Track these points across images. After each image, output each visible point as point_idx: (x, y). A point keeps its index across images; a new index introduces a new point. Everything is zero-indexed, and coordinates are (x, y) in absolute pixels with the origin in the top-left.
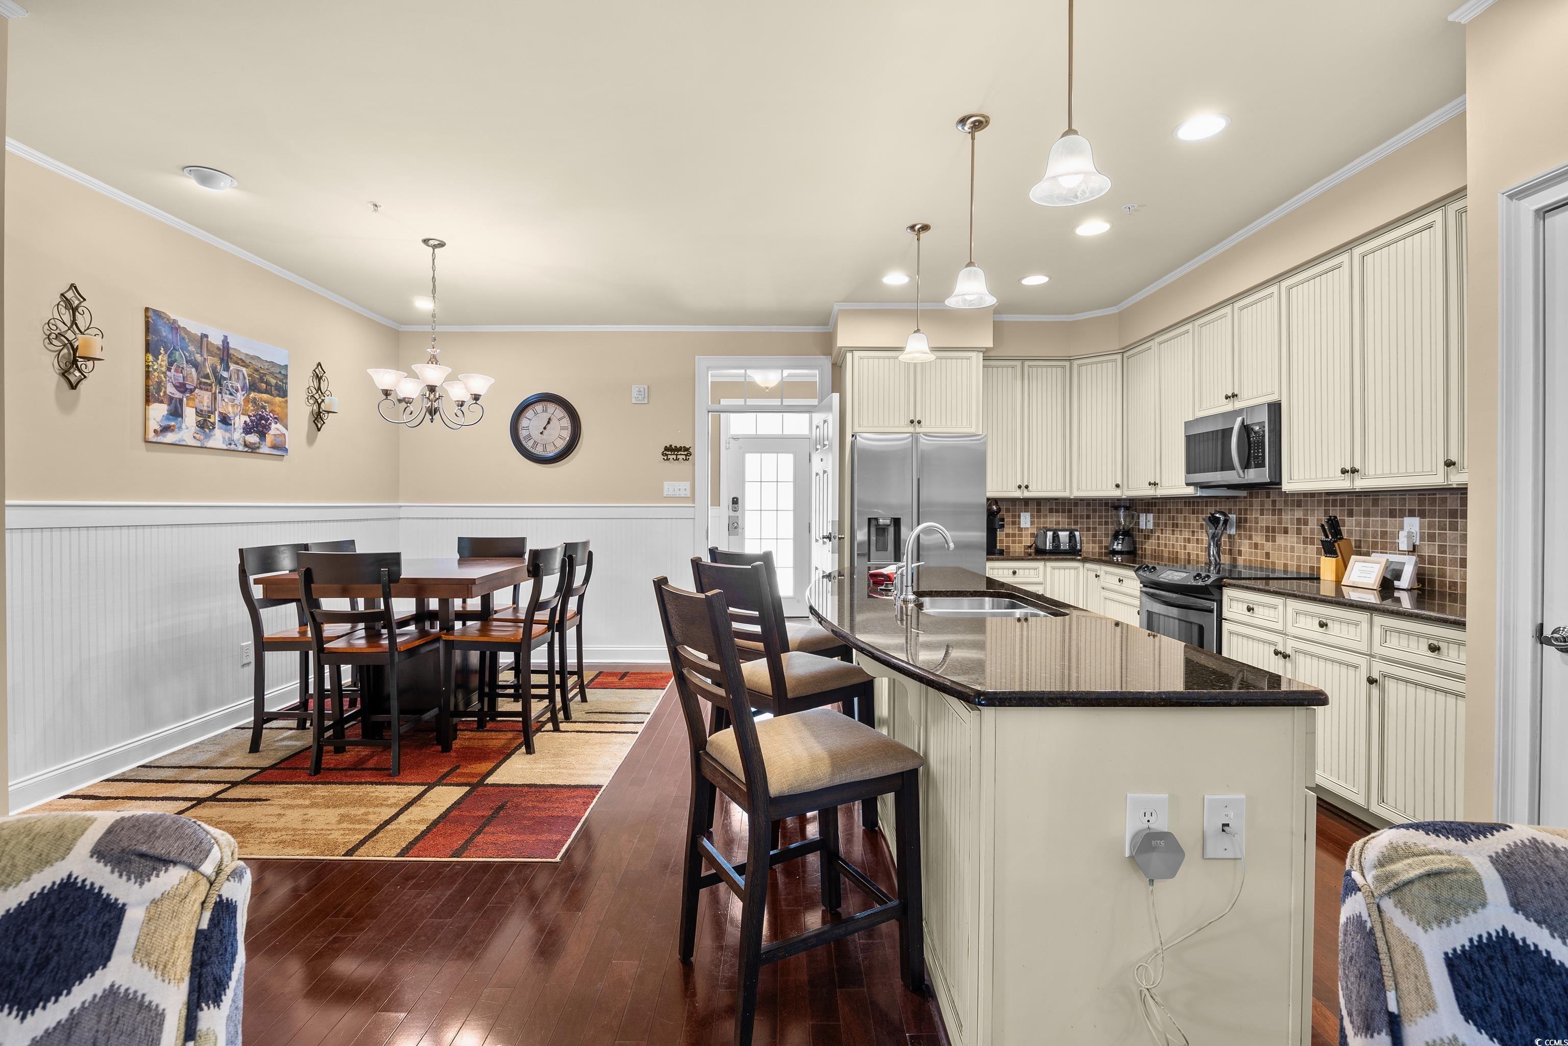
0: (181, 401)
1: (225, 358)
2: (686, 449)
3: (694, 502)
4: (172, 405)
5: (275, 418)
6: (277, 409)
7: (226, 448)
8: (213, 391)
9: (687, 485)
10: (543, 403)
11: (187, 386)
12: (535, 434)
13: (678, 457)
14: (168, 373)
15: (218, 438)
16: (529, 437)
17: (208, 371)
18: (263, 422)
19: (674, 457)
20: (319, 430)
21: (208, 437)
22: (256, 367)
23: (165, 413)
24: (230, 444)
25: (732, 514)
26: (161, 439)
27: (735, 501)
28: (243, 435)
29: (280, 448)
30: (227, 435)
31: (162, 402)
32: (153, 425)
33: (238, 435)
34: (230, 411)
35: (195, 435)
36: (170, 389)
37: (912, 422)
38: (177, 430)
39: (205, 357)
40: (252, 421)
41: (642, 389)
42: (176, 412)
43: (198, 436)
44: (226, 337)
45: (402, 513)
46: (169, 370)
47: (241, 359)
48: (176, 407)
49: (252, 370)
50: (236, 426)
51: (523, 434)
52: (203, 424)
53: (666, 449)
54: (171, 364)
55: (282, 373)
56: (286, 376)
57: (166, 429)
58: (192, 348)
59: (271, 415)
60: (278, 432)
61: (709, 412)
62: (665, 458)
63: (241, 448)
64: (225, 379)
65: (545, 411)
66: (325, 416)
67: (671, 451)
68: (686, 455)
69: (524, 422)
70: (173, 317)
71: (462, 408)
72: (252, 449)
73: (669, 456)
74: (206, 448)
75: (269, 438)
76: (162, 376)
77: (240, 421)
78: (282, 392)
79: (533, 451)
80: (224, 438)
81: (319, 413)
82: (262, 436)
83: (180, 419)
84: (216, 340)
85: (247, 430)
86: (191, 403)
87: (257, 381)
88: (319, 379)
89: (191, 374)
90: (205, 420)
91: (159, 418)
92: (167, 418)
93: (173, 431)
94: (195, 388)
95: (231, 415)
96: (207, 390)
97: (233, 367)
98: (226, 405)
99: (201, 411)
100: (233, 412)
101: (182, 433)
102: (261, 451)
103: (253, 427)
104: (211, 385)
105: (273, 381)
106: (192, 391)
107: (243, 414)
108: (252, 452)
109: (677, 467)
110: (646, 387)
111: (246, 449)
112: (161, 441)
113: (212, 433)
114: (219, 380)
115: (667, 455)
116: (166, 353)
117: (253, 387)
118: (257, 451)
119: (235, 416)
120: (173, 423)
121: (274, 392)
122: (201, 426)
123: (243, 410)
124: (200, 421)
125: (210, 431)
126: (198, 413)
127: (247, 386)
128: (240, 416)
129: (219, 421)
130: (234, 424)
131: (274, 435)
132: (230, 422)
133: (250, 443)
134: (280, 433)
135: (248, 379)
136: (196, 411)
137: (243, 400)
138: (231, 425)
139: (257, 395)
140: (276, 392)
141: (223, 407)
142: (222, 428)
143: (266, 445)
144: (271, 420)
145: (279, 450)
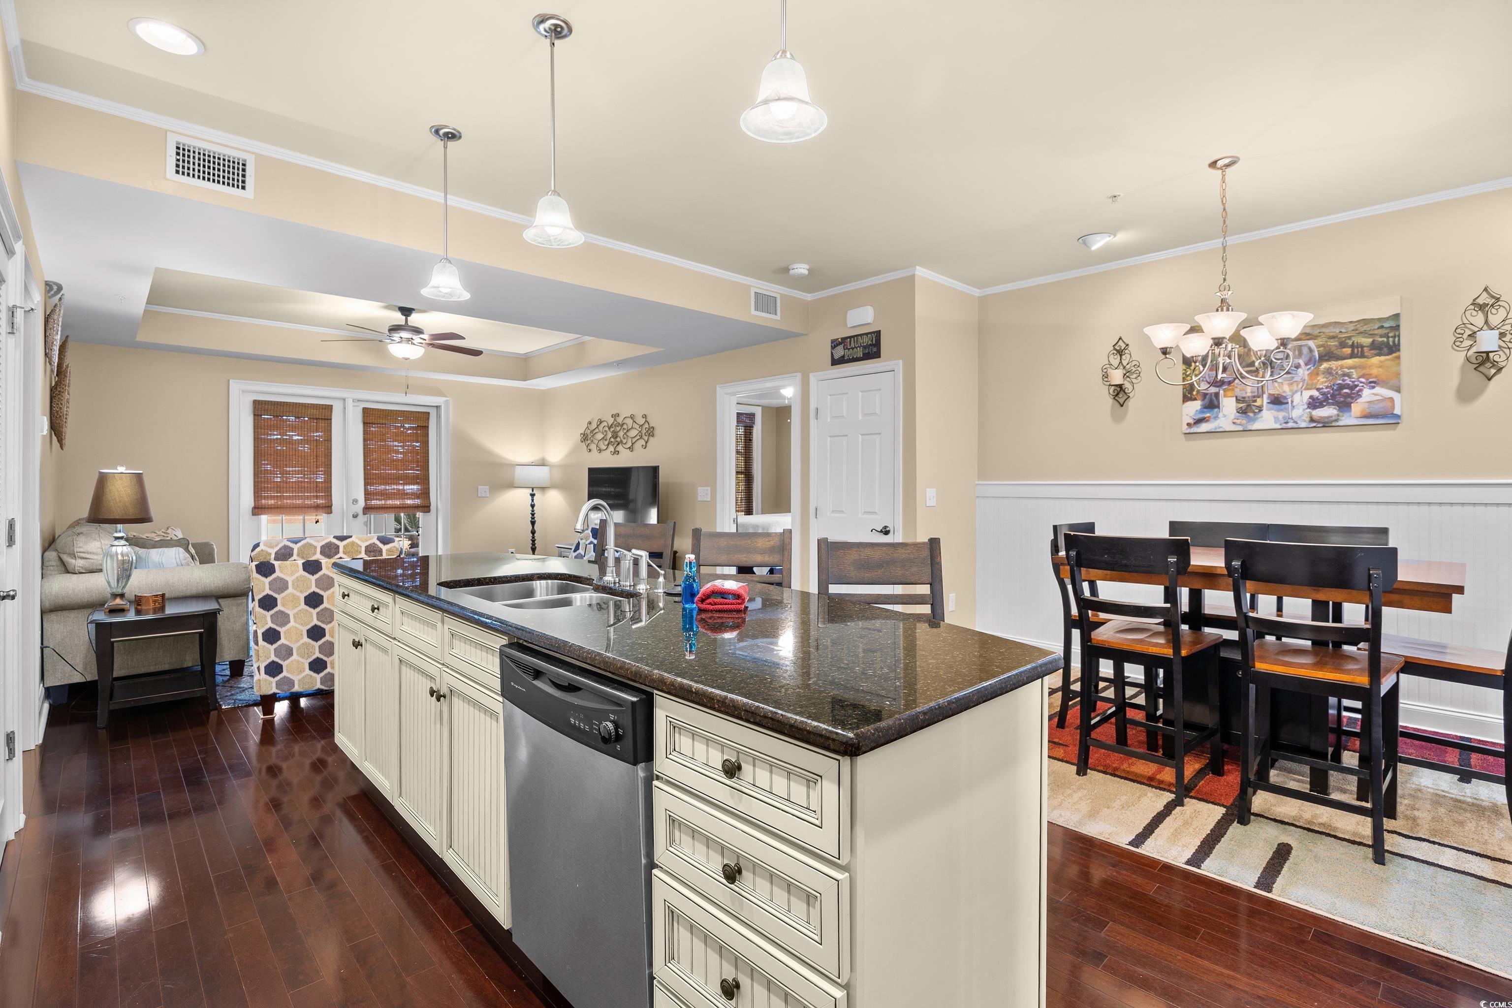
0: (1217, 395)
4: (1206, 400)
5: (1371, 382)
6: (1375, 371)
7: (1279, 427)
8: (1261, 376)
15: (1268, 418)
18: (1346, 391)
20: (1488, 379)
21: (1252, 420)
22: (1331, 334)
23: (1199, 407)
24: (1286, 423)
26: (1195, 429)
28: (1309, 410)
29: (1380, 415)
30: (1281, 415)
31: (1195, 399)
32: (1188, 420)
33: (1299, 411)
34: (1285, 390)
35: (1235, 421)
38: (1212, 420)
40: (1323, 394)
42: (1212, 405)
43: (1238, 421)
47: (1306, 333)
48: (1211, 402)
50: (1295, 404)
52: (1246, 409)
55: (1389, 326)
56: (1397, 329)
57: (1199, 421)
59: (1362, 380)
60: (1379, 398)
63: (1304, 425)
72: (1323, 424)
74: (1250, 430)
75: (1357, 408)
77: (1300, 399)
78: (1389, 348)
80: (1276, 418)
82: (1344, 406)
83: (1216, 410)
85: (1314, 404)
86: (1229, 394)
87: (1334, 348)
88: (1487, 309)
90: (1249, 406)
91: (1192, 414)
92: (1201, 411)
93: (1208, 421)
95: (1288, 394)
98: (1279, 386)
99: (1244, 398)
100: (1290, 390)
101: (1218, 421)
102: (1340, 423)
103: (1327, 399)
105: (1370, 340)
106: (1231, 382)
107: (1306, 389)
108: (1324, 426)
111: (1314, 425)
112: (1195, 431)
113: (1258, 416)
117: (1326, 357)
118: (1333, 424)
119: (1294, 393)
120: (1208, 415)
121: (1369, 353)
122: (1243, 412)
123: (1307, 385)
124: (1241, 407)
125: (1255, 415)
126: (1239, 400)
127: (1315, 359)
128: (1302, 392)
129: (1268, 403)
130: (1292, 402)
131: (1368, 402)
132: (1285, 401)
133: (1321, 417)
134: (1381, 398)
135: (1318, 351)
136: (1237, 399)
137: (1308, 375)
138: (1288, 403)
139: (1333, 364)
140: (1372, 351)
141: (1275, 388)
142: (1272, 409)
143: (1350, 416)
144: (1363, 386)
145: (1378, 418)
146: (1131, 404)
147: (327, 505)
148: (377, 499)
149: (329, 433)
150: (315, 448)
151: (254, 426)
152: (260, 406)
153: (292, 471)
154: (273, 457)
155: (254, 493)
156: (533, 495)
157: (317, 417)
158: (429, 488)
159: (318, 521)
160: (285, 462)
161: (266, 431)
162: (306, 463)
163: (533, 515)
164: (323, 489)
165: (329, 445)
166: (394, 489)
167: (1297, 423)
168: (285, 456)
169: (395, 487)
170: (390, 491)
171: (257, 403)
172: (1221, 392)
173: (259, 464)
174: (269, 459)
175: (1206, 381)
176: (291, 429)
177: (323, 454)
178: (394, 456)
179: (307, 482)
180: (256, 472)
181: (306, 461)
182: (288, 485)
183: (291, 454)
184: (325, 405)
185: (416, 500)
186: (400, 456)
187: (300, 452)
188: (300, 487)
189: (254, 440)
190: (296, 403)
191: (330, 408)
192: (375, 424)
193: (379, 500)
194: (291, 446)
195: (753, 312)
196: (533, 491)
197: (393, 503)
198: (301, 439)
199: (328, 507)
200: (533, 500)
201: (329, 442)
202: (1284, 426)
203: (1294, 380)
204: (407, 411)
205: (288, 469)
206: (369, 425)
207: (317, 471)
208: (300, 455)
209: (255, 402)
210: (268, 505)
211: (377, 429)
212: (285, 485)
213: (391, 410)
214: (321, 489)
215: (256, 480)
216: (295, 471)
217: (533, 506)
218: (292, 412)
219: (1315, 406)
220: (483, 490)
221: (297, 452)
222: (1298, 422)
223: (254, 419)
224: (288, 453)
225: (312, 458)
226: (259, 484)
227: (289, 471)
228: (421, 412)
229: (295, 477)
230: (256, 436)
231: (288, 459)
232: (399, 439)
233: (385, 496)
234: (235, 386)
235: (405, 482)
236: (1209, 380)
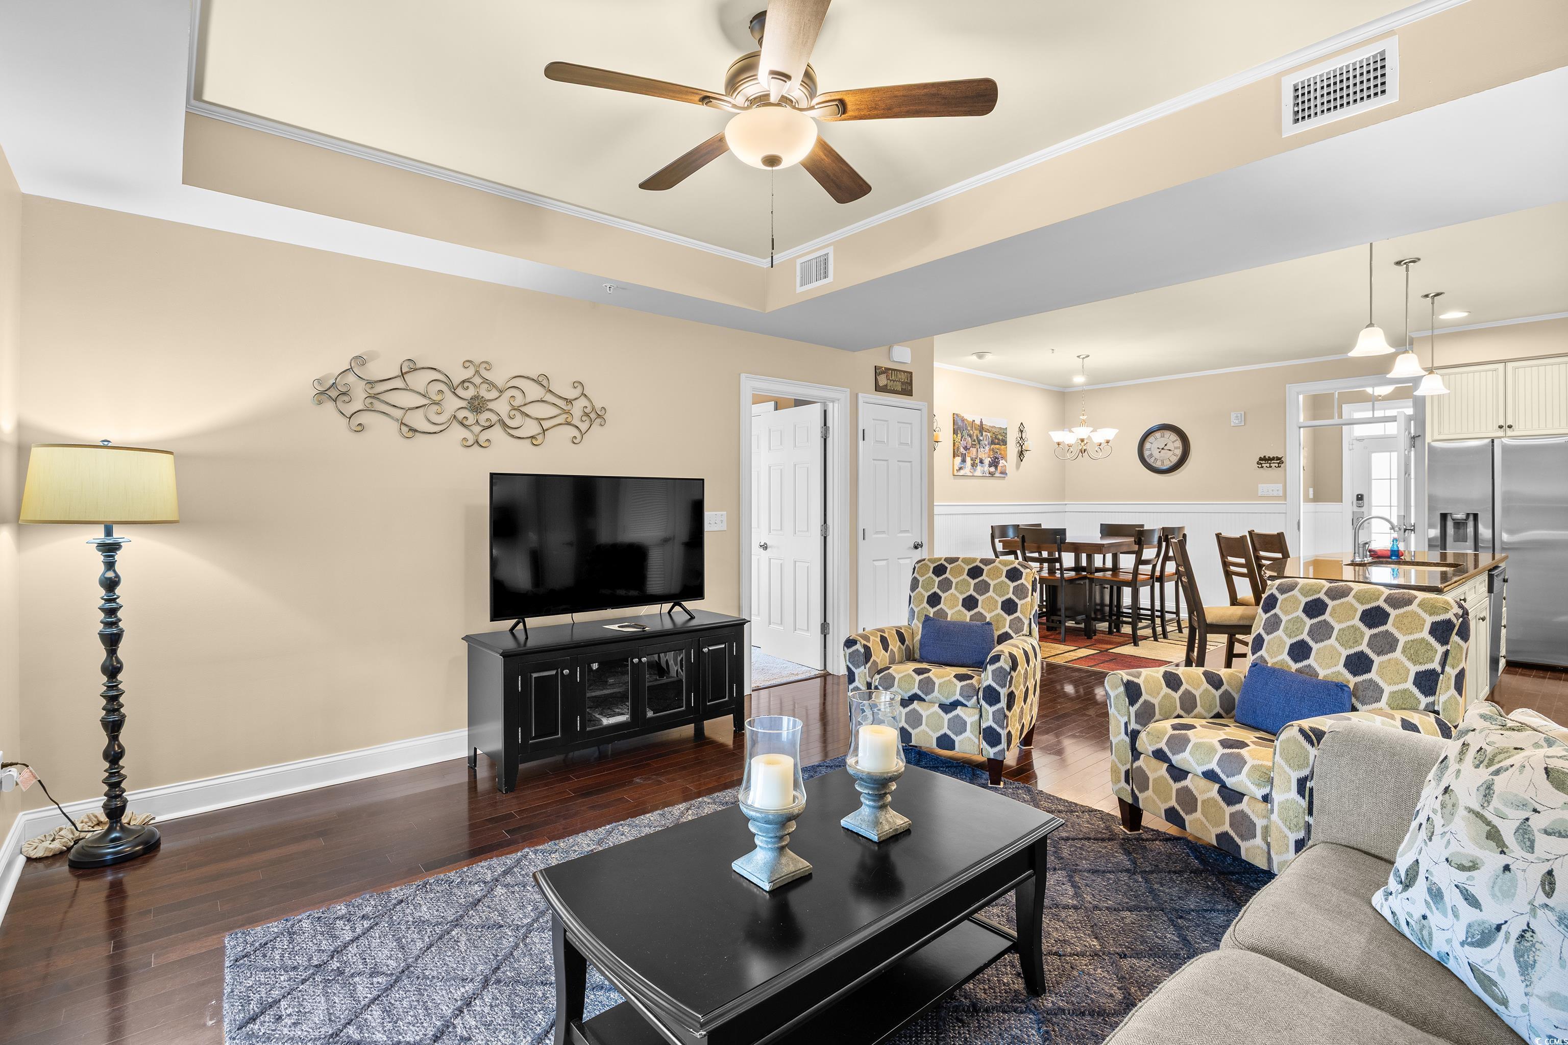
0: (966, 454)
1: (982, 430)
2: (1278, 459)
3: (1285, 500)
4: (963, 457)
6: (1003, 452)
9: (1280, 486)
10: (1161, 431)
11: (968, 447)
12: (1156, 453)
13: (1271, 465)
15: (979, 471)
16: (1151, 456)
17: (975, 438)
19: (1268, 465)
20: (1022, 461)
22: (994, 432)
23: (960, 461)
25: (1356, 509)
27: (1360, 498)
29: (1004, 473)
32: (956, 468)
33: (986, 468)
36: (962, 450)
37: (1501, 427)
41: (1239, 415)
42: (964, 461)
44: (982, 420)
45: (1067, 508)
46: (961, 441)
47: (988, 429)
49: (992, 434)
51: (1146, 454)
53: (1261, 459)
54: (962, 438)
55: (1004, 432)
56: (1006, 434)
61: (1300, 428)
62: (1260, 466)
64: (982, 441)
65: (1163, 436)
66: (1024, 453)
67: (1265, 461)
68: (1278, 463)
69: (1147, 445)
70: (963, 415)
71: (1100, 447)
72: (992, 474)
73: (1263, 465)
76: (959, 444)
78: (1004, 443)
79: (1154, 465)
81: (1022, 451)
84: (978, 422)
88: (1022, 431)
89: (969, 441)
91: (958, 464)
94: (971, 447)
97: (984, 433)
105: (1001, 438)
106: (969, 449)
109: (1272, 473)
110: (1243, 413)
114: (979, 441)
115: (1261, 464)
116: (960, 433)
117: (993, 443)
121: (1001, 443)
129: (979, 462)
156: (110, 549)
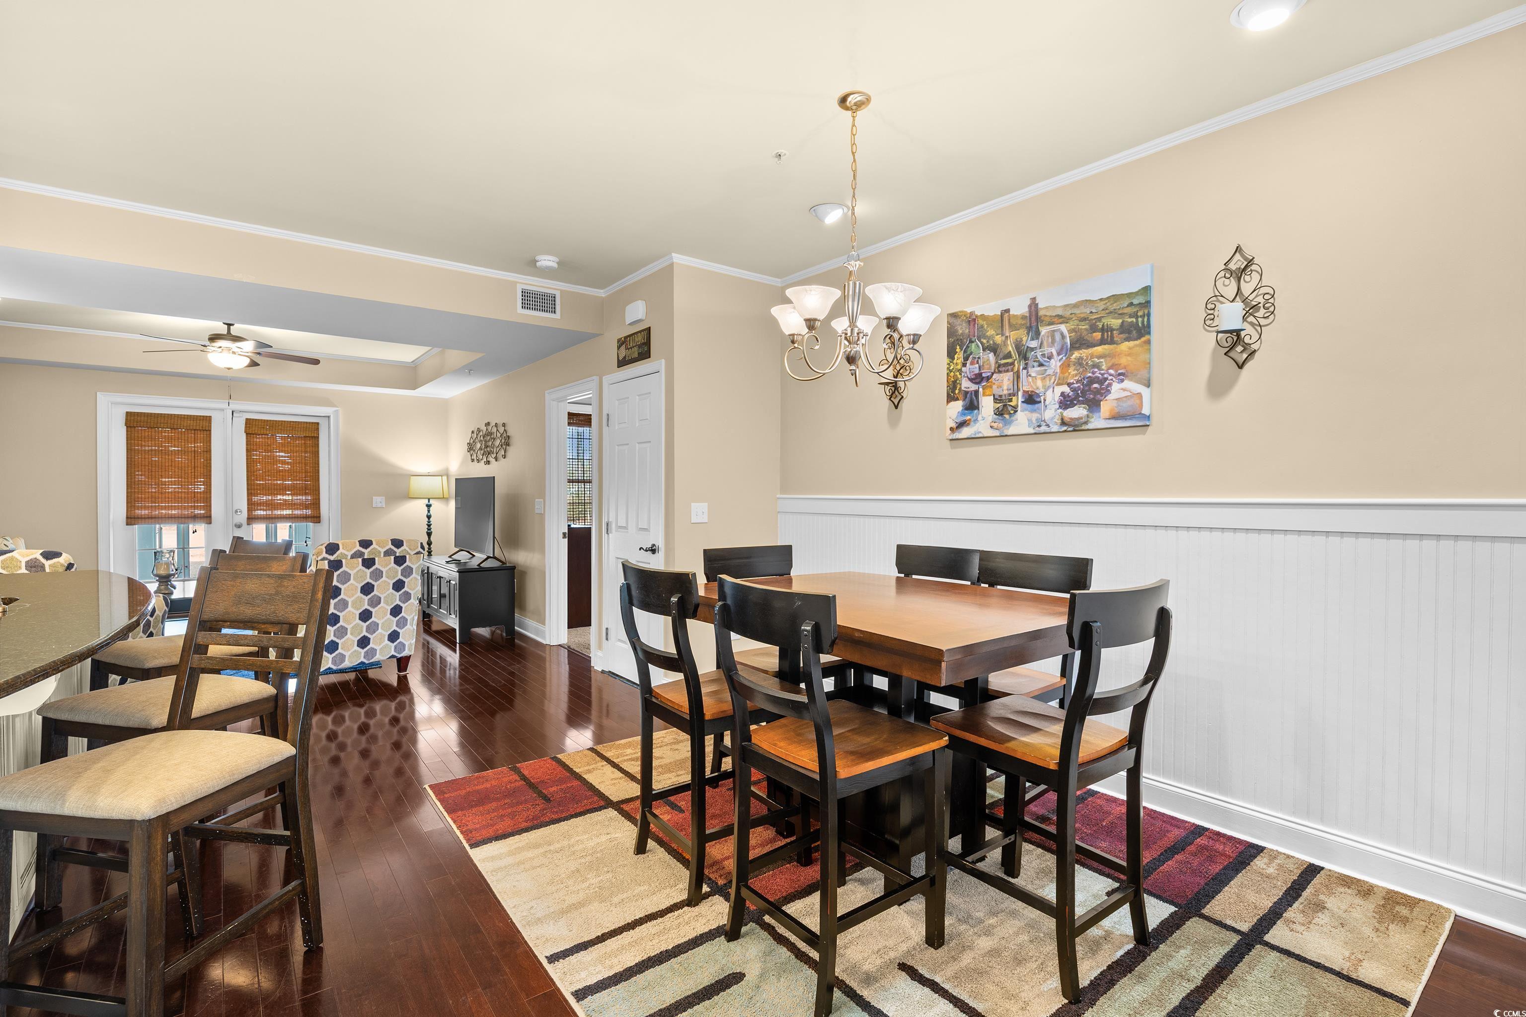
0: (976, 393)
1: (1034, 324)
4: (967, 400)
5: (1120, 374)
7: (1032, 431)
8: (1016, 369)
11: (984, 375)
14: (964, 369)
15: (1022, 421)
17: (1010, 348)
18: (1096, 385)
20: (1241, 365)
21: (1007, 423)
22: (1082, 316)
23: (961, 408)
24: (1039, 426)
26: (957, 435)
28: (1060, 410)
29: (1128, 416)
30: (1035, 416)
31: (957, 399)
32: (951, 423)
33: (1051, 412)
34: (1038, 385)
35: (993, 424)
38: (972, 423)
39: (1007, 334)
40: (1074, 390)
42: (972, 405)
43: (995, 425)
44: (1034, 299)
46: (964, 365)
47: (1058, 316)
48: (971, 402)
49: (1076, 322)
50: (1047, 402)
52: (1002, 410)
54: (966, 359)
55: (1135, 303)
56: (1148, 305)
57: (961, 425)
58: (991, 332)
59: (1111, 371)
60: (1128, 394)
63: (1055, 428)
64: (1032, 349)
70: (969, 310)
72: (1074, 427)
74: (1006, 436)
75: (1106, 407)
76: (958, 373)
77: (1052, 397)
78: (1136, 332)
80: (1030, 421)
82: (1094, 405)
83: (976, 411)
84: (1020, 308)
85: (1066, 402)
86: (988, 392)
87: (1085, 333)
89: (988, 360)
90: (1005, 406)
91: (954, 416)
92: (963, 414)
93: (968, 424)
94: (993, 374)
95: (1040, 391)
96: (1007, 371)
97: (1045, 330)
98: (1032, 380)
99: (1000, 396)
100: (1044, 386)
101: (977, 425)
102: (1090, 426)
103: (1077, 396)
104: (1013, 364)
105: (1116, 323)
106: (989, 378)
107: (1058, 384)
108: (1074, 430)
111: (1065, 428)
112: (957, 437)
113: (1013, 418)
114: (1025, 354)
116: (961, 350)
117: (1080, 344)
118: (1083, 427)
119: (1047, 389)
120: (969, 417)
121: (1119, 337)
122: (999, 413)
123: (1059, 379)
124: (998, 408)
125: (1010, 417)
126: (997, 399)
127: (1067, 346)
128: (1053, 388)
129: (1023, 402)
130: (1045, 400)
131: (1116, 399)
132: (1038, 400)
133: (1071, 419)
134: (1130, 394)
135: (1070, 337)
136: (994, 399)
137: (1060, 366)
138: (1040, 402)
139: (1084, 353)
140: (1122, 335)
141: (1029, 383)
142: (1026, 410)
143: (1100, 417)
144: (1112, 380)
145: (1126, 419)
146: (904, 405)
147: (205, 515)
148: (261, 510)
149: (208, 444)
150: (193, 458)
151: (127, 438)
152: (132, 418)
153: (168, 482)
154: (147, 468)
155: (127, 503)
156: (429, 506)
157: (194, 428)
158: (319, 499)
159: (196, 531)
160: (160, 473)
161: (140, 442)
162: (183, 473)
163: (429, 526)
164: (202, 500)
165: (208, 456)
166: (280, 500)
167: (1049, 427)
168: (160, 467)
169: (282, 497)
170: (276, 501)
171: (129, 414)
172: (981, 390)
173: (133, 474)
174: (143, 470)
175: (967, 377)
176: (167, 440)
177: (202, 465)
178: (280, 467)
179: (185, 492)
180: (129, 483)
181: (183, 471)
182: (164, 496)
183: (167, 465)
184: (203, 416)
185: (305, 511)
186: (286, 466)
187: (177, 463)
188: (176, 497)
189: (127, 452)
190: (171, 415)
191: (208, 419)
192: (259, 435)
193: (263, 510)
194: (167, 457)
195: (520, 310)
196: (429, 502)
197: (279, 513)
198: (178, 450)
199: (207, 517)
200: (429, 511)
201: (208, 453)
202: (1038, 430)
203: (1047, 374)
204: (293, 422)
205: (164, 480)
206: (252, 436)
207: (195, 482)
208: (177, 465)
209: (129, 415)
210: (141, 515)
211: (261, 440)
212: (160, 496)
213: (276, 421)
214: (199, 499)
215: (129, 490)
216: (172, 481)
217: (429, 517)
218: (167, 423)
219: (1066, 404)
220: (378, 501)
221: (173, 463)
222: (1050, 425)
223: (127, 431)
224: (163, 464)
225: (190, 468)
226: (133, 495)
227: (165, 482)
228: (310, 423)
229: (171, 488)
230: (129, 448)
231: (163, 470)
232: (286, 449)
233: (270, 506)
234: (104, 400)
235: (293, 492)
236: (969, 376)
